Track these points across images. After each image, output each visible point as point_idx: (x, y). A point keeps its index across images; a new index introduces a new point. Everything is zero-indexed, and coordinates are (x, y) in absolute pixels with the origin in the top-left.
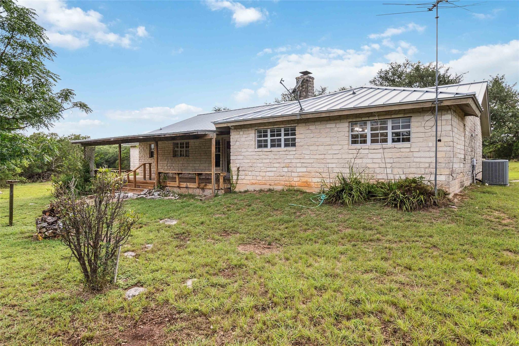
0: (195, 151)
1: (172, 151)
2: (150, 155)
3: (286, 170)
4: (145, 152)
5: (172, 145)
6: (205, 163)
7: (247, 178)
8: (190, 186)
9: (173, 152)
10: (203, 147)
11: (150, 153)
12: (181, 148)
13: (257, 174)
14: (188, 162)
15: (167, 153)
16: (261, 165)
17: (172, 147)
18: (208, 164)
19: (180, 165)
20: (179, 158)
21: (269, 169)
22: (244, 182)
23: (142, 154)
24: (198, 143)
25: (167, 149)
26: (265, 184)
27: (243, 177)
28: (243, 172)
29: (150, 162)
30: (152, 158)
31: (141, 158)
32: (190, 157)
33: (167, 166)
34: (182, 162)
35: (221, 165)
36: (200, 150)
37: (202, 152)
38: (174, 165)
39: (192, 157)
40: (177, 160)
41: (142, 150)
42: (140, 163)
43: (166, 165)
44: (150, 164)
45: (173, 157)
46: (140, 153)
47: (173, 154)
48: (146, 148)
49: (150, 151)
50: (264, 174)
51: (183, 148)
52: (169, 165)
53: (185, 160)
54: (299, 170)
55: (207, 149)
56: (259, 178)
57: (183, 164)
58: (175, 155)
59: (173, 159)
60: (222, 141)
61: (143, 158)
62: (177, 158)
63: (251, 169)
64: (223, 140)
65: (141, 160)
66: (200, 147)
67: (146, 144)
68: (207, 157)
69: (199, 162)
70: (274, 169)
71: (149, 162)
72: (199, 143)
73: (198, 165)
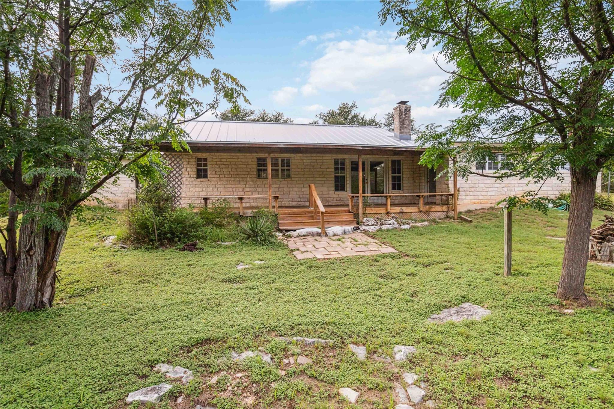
0: (304, 171)
1: (255, 170)
2: (196, 175)
3: (505, 189)
6: (323, 186)
7: (468, 198)
8: (407, 211)
10: (318, 166)
13: (479, 194)
14: (289, 185)
16: (483, 185)
18: (327, 188)
21: (490, 189)
22: (465, 202)
24: (308, 161)
26: (487, 203)
27: (464, 197)
28: (464, 193)
32: (292, 179)
36: (313, 170)
37: (316, 173)
38: (259, 189)
39: (296, 179)
50: (485, 194)
53: (282, 182)
54: (517, 189)
55: (325, 170)
56: (480, 198)
57: (279, 188)
59: (256, 181)
62: (267, 180)
63: (472, 189)
66: (313, 166)
68: (325, 179)
70: (496, 189)
72: (310, 161)
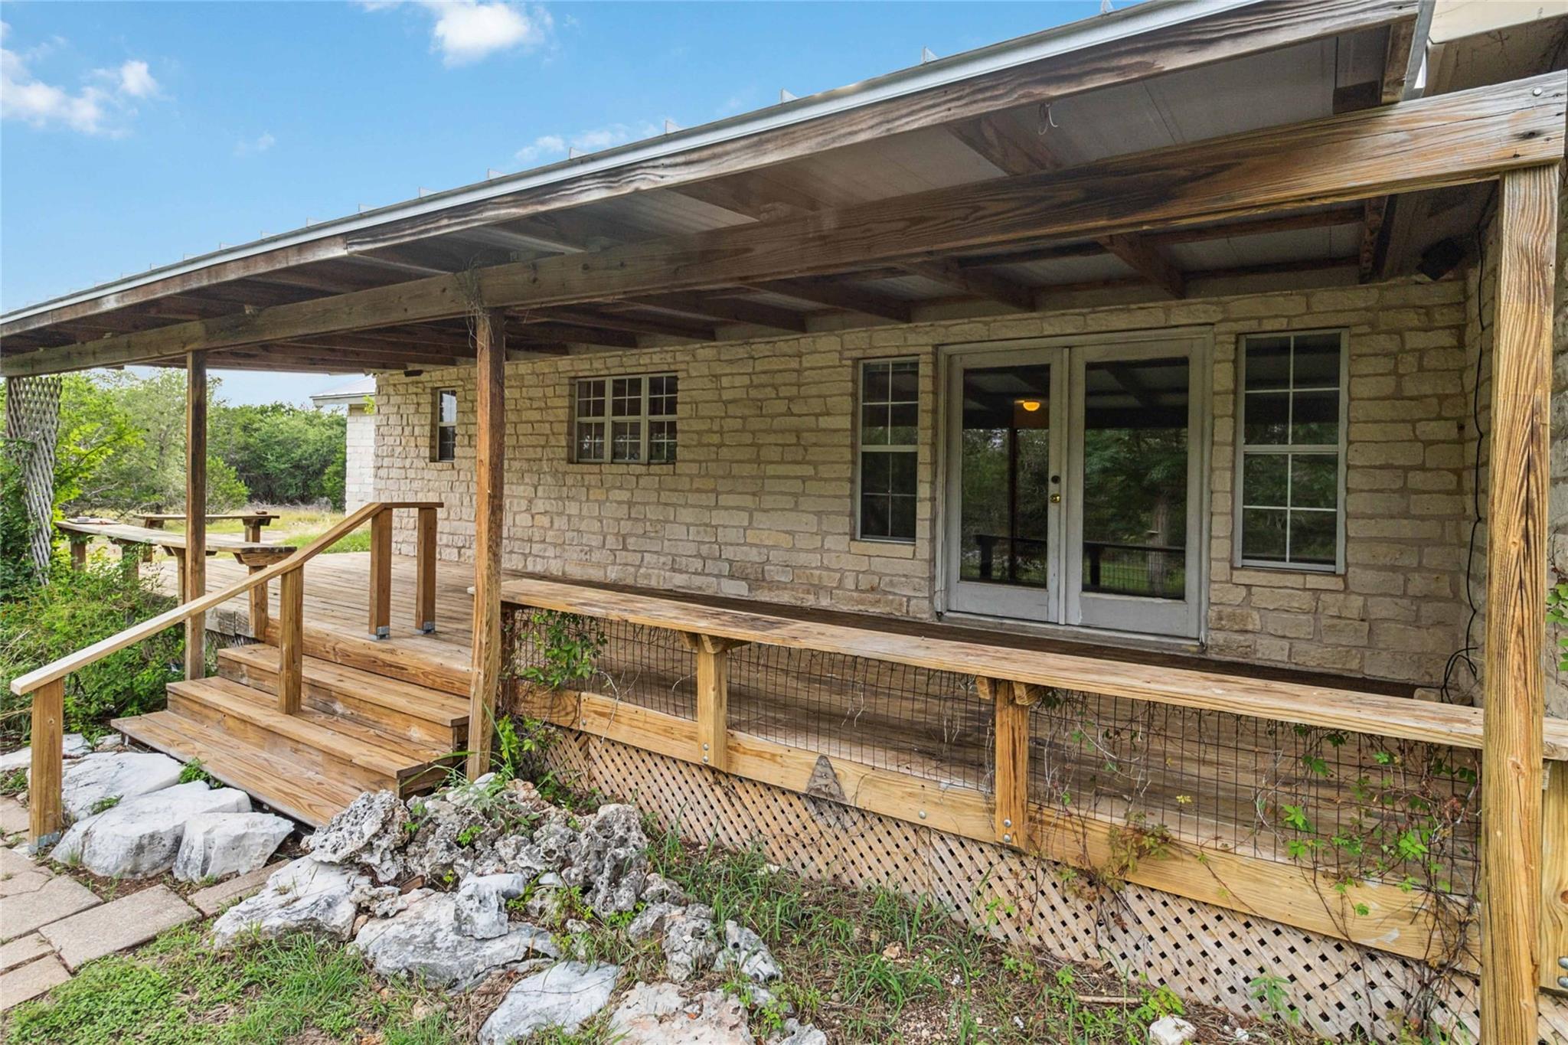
0: (721, 432)
1: (564, 428)
2: (432, 447)
4: (407, 430)
5: (565, 391)
6: (796, 508)
8: (870, 800)
9: (570, 433)
10: (781, 406)
11: (432, 437)
12: (618, 409)
14: (665, 496)
15: (533, 440)
17: (566, 402)
18: (813, 519)
19: (610, 510)
20: (606, 468)
23: (389, 440)
24: (738, 381)
25: (535, 416)
29: (432, 498)
30: (445, 464)
31: (386, 462)
32: (681, 467)
33: (528, 510)
34: (624, 496)
35: (922, 529)
36: (756, 424)
37: (771, 439)
38: (573, 508)
39: (694, 468)
40: (592, 480)
41: (394, 419)
42: (381, 484)
43: (524, 504)
44: (428, 512)
45: (570, 461)
46: (380, 435)
47: (570, 447)
48: (412, 409)
49: (433, 425)
51: (635, 409)
52: (540, 506)
53: (643, 482)
55: (810, 421)
57: (631, 504)
58: (578, 456)
59: (565, 473)
60: (935, 364)
61: (398, 463)
62: (595, 469)
64: (942, 358)
65: (383, 473)
66: (759, 404)
67: (414, 390)
68: (809, 471)
69: (748, 501)
71: (422, 498)
72: (746, 380)
73: (743, 518)
